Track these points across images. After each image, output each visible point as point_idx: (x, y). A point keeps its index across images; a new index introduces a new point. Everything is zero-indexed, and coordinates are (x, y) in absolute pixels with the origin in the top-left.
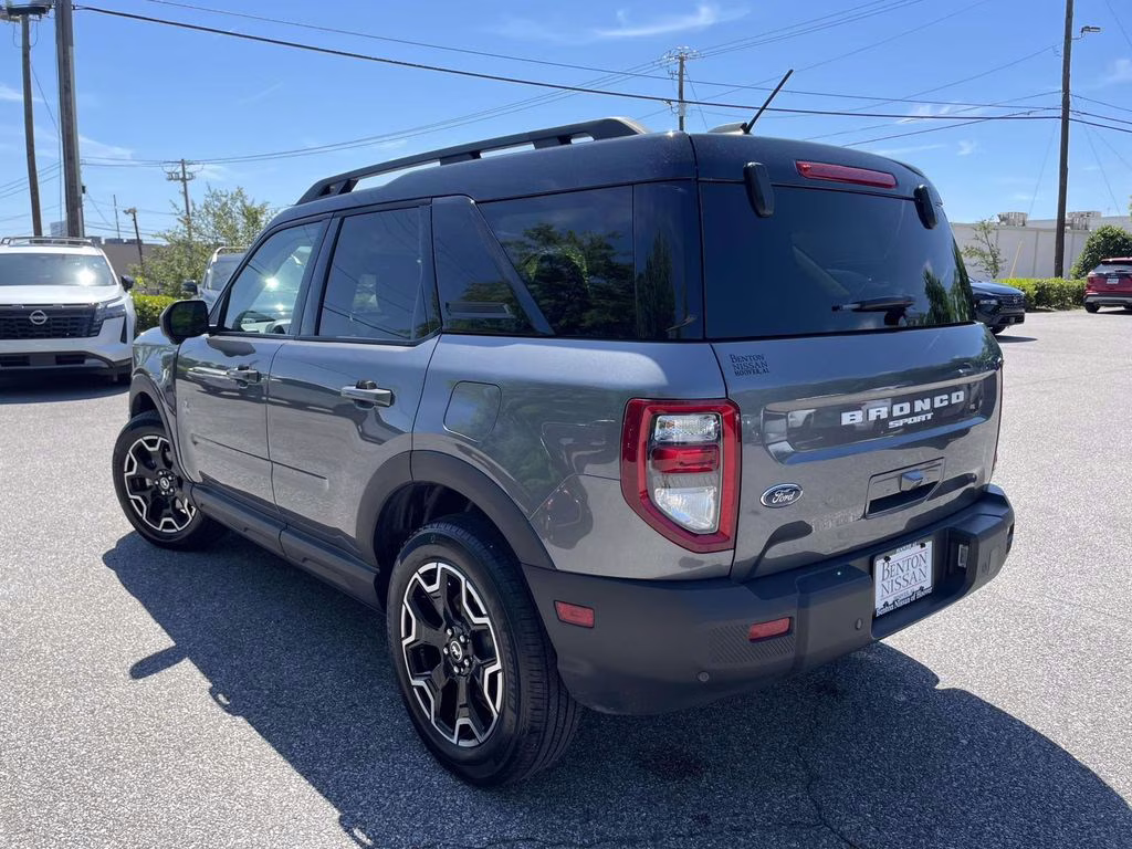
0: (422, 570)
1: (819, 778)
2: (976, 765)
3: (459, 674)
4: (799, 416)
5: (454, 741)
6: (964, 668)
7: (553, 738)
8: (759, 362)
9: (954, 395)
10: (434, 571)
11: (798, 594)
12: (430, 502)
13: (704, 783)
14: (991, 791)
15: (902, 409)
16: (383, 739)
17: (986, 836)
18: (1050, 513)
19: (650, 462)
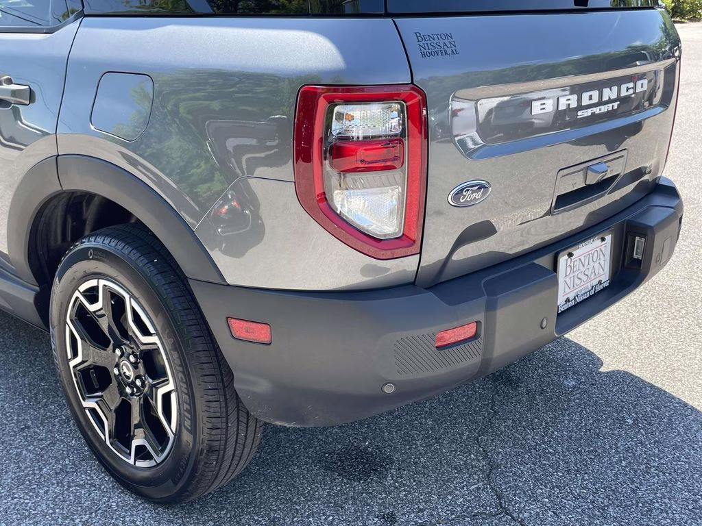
0: (83, 287)
1: (499, 466)
2: (641, 443)
3: (132, 394)
4: (488, 104)
5: (131, 461)
6: (625, 350)
7: (234, 455)
8: (447, 42)
9: (639, 83)
10: (95, 289)
11: (486, 296)
12: (90, 214)
13: (389, 481)
14: (657, 468)
15: (591, 98)
16: (57, 461)
17: (655, 513)
18: (693, 203)
19: (327, 162)
